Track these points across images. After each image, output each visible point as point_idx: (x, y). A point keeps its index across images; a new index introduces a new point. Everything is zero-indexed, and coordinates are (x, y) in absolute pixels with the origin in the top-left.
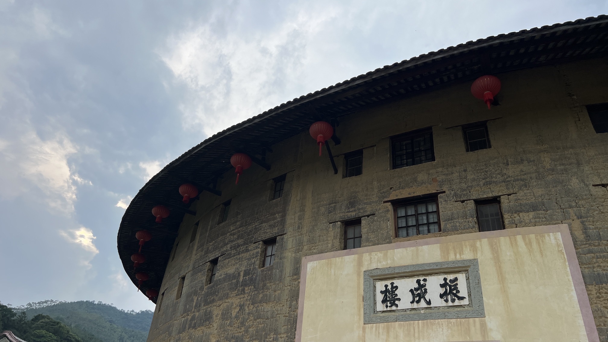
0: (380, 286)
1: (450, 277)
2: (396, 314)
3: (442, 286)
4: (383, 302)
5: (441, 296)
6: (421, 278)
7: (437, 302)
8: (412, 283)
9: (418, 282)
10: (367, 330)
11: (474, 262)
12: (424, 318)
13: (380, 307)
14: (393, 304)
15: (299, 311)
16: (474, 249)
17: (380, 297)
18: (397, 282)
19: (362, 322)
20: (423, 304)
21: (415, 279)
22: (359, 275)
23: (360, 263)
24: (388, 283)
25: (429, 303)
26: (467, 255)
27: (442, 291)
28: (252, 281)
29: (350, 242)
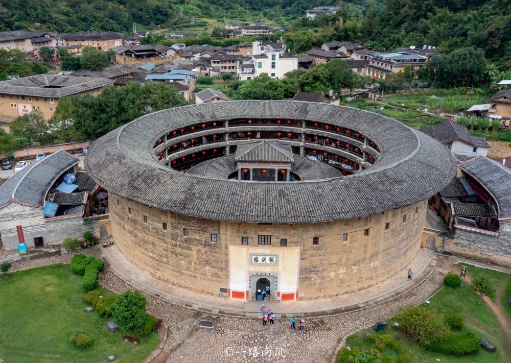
0: (254, 257)
1: (272, 257)
2: (257, 263)
4: (255, 260)
6: (265, 257)
7: (268, 262)
10: (250, 267)
11: (278, 255)
12: (265, 266)
13: (253, 262)
14: (257, 261)
15: (229, 259)
16: (279, 251)
17: (253, 259)
18: (258, 257)
19: (248, 265)
20: (264, 262)
21: (263, 256)
22: (248, 253)
23: (248, 251)
24: (256, 256)
25: (266, 262)
26: (277, 253)
27: (269, 260)
28: (208, 245)
29: (244, 242)
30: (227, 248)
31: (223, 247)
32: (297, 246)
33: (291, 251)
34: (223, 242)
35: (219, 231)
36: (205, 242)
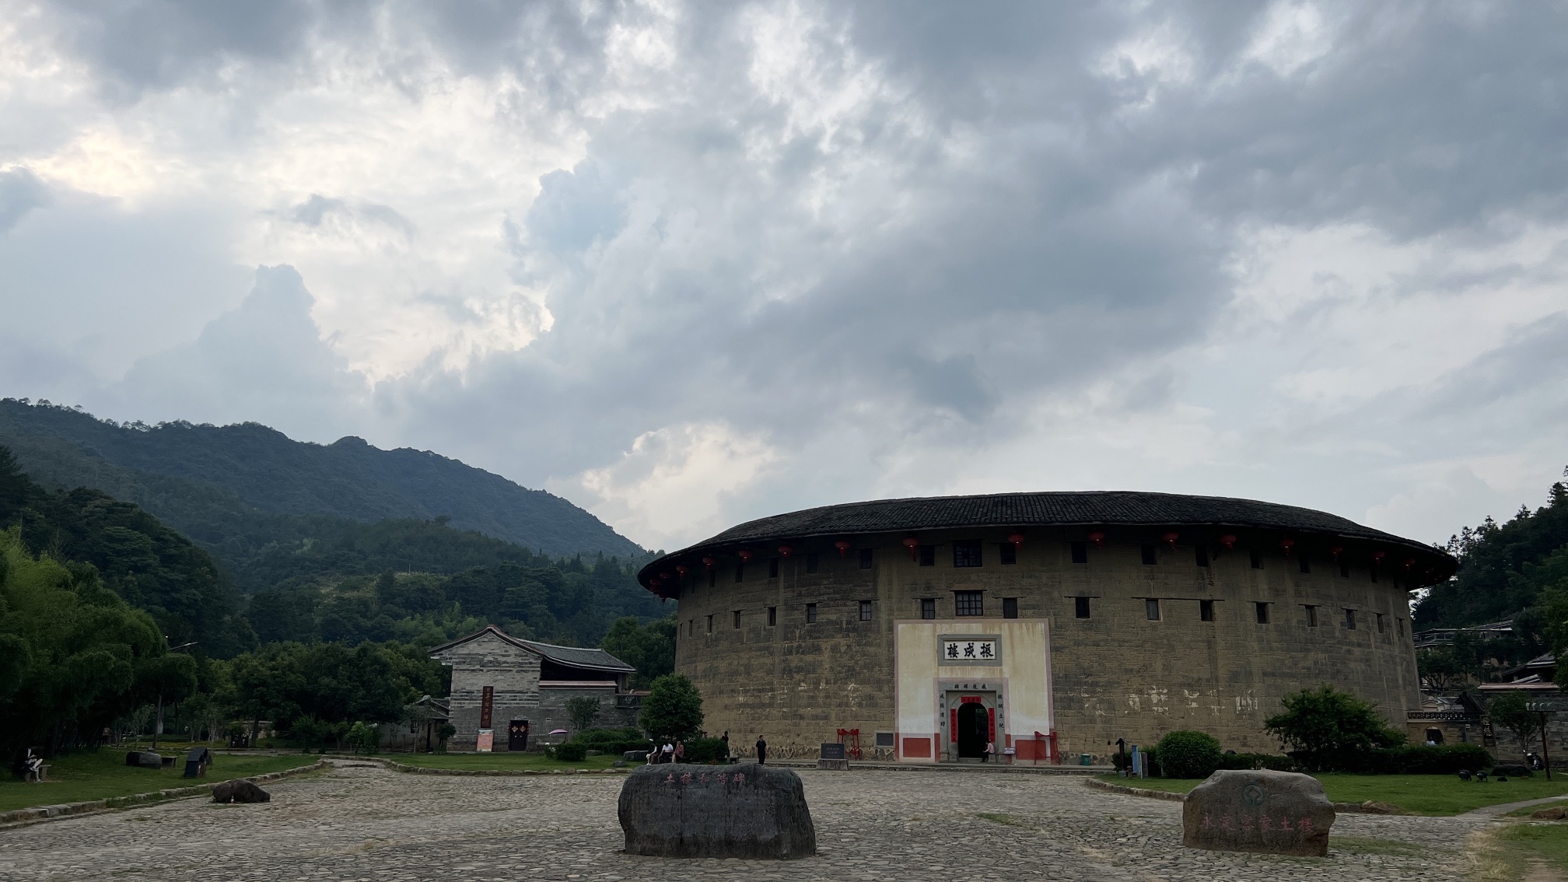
0: (947, 645)
1: (987, 643)
2: (956, 661)
3: (982, 648)
4: (949, 654)
5: (981, 653)
6: (971, 642)
7: (979, 656)
8: (965, 645)
9: (969, 644)
10: (940, 671)
11: (1000, 636)
12: (972, 664)
13: (947, 657)
14: (955, 656)
15: (895, 655)
16: (1001, 629)
17: (947, 651)
18: (957, 644)
19: (937, 664)
20: (971, 657)
21: (968, 643)
22: (934, 636)
23: (935, 630)
24: (952, 643)
25: (974, 657)
26: (996, 632)
27: (982, 650)
28: (855, 630)
29: (926, 613)
30: (891, 629)
31: (884, 626)
32: (1040, 616)
33: (1028, 629)
34: (884, 617)
35: (875, 590)
36: (848, 623)
